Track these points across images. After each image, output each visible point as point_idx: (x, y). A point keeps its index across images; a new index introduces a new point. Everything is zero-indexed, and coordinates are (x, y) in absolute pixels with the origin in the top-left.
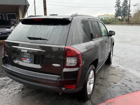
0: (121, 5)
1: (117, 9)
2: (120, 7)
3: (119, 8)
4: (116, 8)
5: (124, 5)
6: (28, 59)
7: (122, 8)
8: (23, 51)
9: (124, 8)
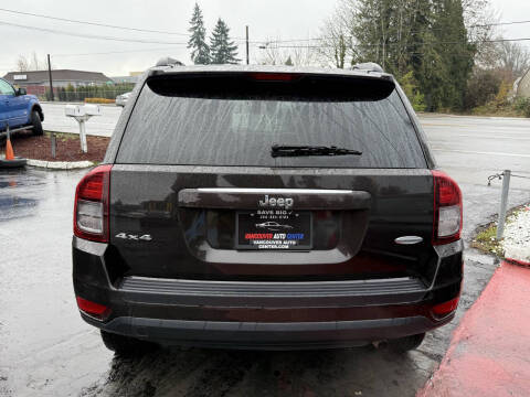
0: (207, 41)
1: (196, 55)
2: (206, 46)
3: (203, 48)
4: (192, 49)
5: (219, 42)
6: (283, 236)
7: (211, 52)
8: (273, 201)
9: (220, 51)
